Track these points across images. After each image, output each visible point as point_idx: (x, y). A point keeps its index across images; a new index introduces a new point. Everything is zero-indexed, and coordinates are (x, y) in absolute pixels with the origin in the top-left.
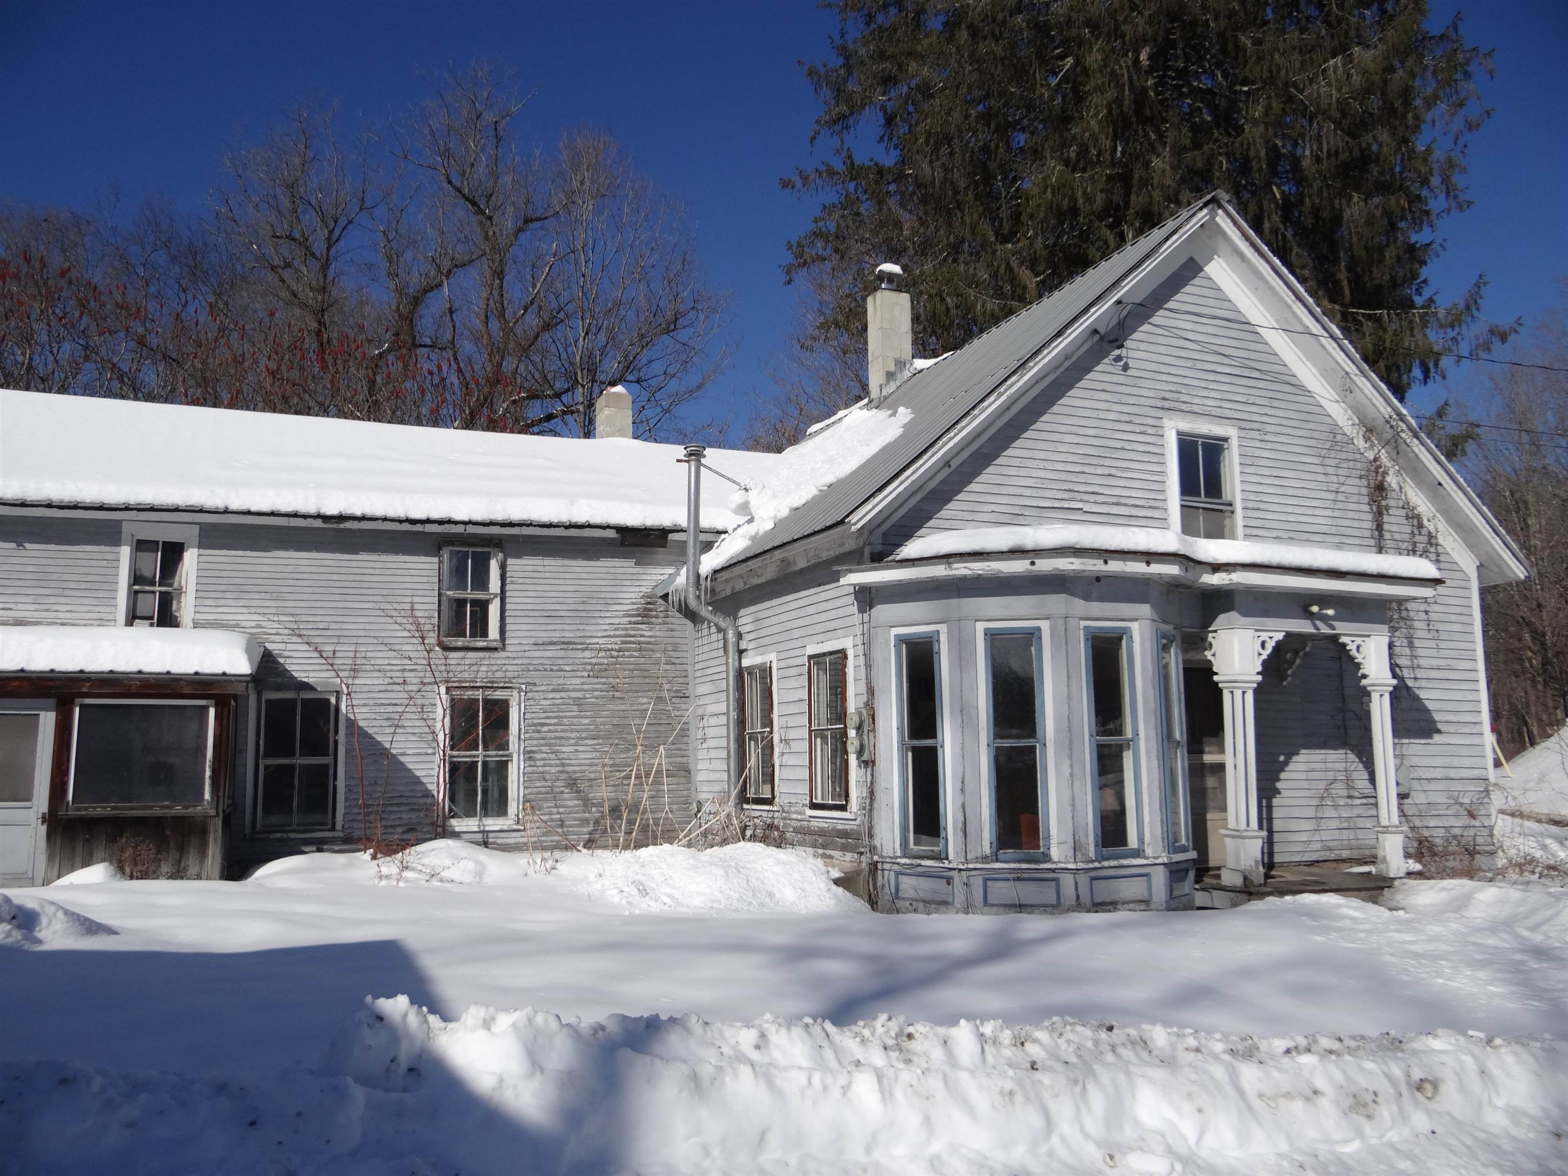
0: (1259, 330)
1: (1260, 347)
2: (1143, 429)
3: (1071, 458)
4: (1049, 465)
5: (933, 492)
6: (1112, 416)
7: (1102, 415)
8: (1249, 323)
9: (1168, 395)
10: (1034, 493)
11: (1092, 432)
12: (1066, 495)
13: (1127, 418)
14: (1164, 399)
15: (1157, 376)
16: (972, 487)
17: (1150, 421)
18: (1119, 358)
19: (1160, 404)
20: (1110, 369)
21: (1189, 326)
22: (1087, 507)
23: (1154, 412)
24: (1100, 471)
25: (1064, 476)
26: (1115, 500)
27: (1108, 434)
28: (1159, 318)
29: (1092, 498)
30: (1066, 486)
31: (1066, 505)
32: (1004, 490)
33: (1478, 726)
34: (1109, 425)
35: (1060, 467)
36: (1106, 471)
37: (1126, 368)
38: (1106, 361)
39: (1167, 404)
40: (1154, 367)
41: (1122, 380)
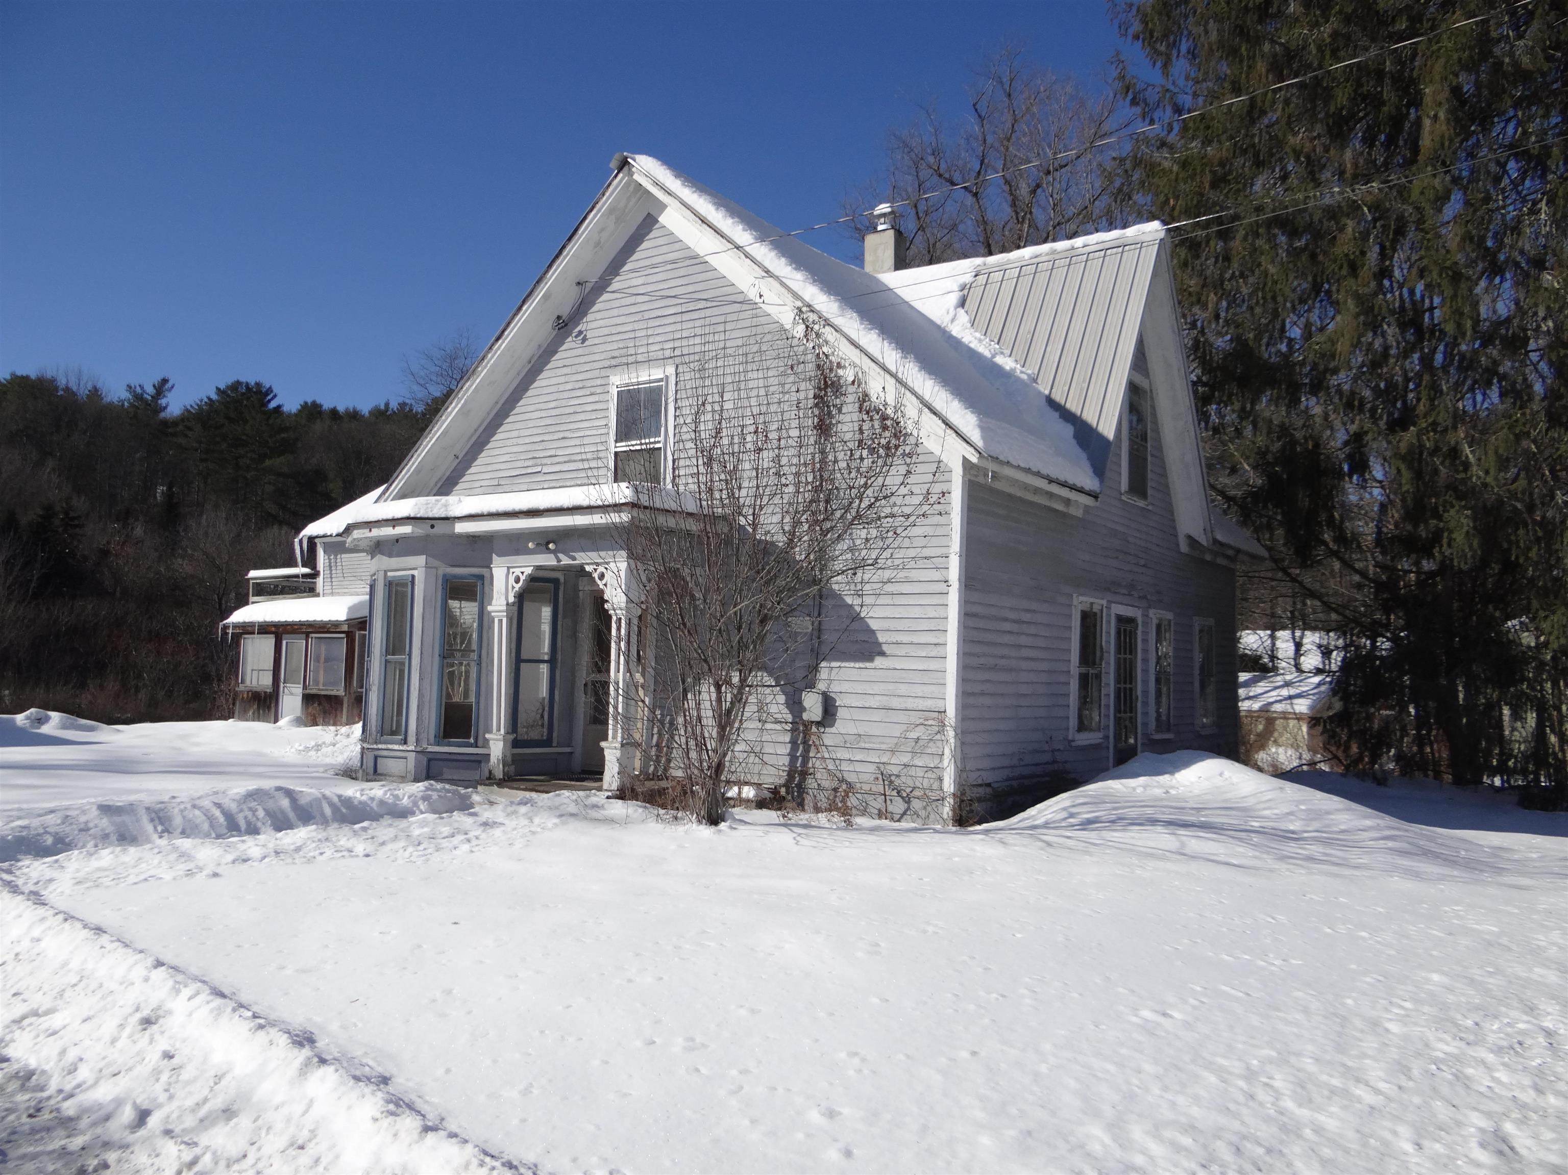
0: (707, 258)
1: (709, 275)
2: (593, 390)
3: (536, 431)
4: (521, 441)
5: (448, 479)
6: (569, 386)
7: (561, 388)
8: (696, 257)
9: (616, 354)
10: (508, 465)
11: (553, 405)
12: (530, 463)
13: (580, 385)
14: (614, 358)
15: (609, 339)
16: (472, 470)
17: (599, 382)
18: (580, 332)
19: (607, 363)
20: (573, 345)
21: (640, 281)
22: (545, 470)
23: (604, 373)
24: (556, 436)
25: (530, 447)
26: (566, 459)
27: (564, 403)
28: (616, 285)
29: (548, 461)
30: (531, 455)
31: (530, 470)
32: (490, 468)
33: (939, 648)
34: (566, 395)
35: (527, 440)
36: (561, 435)
37: (584, 340)
38: (570, 339)
39: (614, 362)
40: (606, 331)
41: (579, 351)
